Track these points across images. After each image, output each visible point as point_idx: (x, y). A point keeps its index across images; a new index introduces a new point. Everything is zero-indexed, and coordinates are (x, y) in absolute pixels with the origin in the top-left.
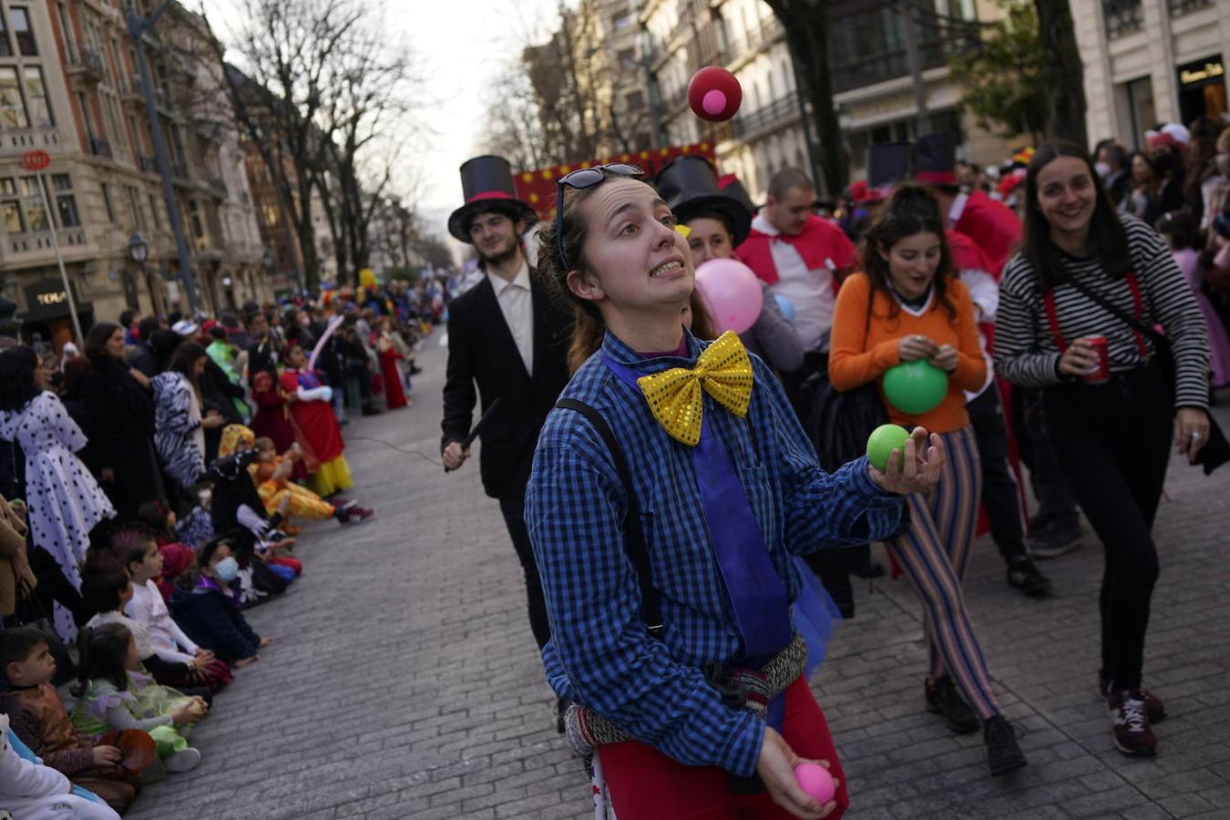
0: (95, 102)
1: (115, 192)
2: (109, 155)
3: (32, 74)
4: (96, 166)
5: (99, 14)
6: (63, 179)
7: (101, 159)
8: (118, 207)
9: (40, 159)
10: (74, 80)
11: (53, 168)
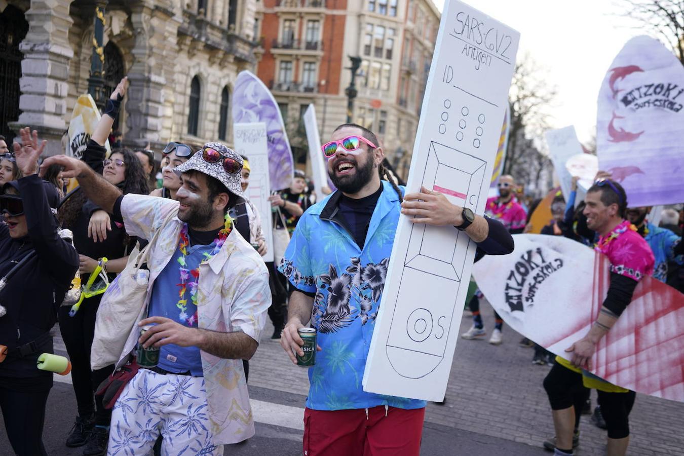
0: (408, 83)
1: (403, 123)
2: (406, 106)
3: (386, 67)
4: (399, 110)
5: (421, 44)
6: (384, 113)
7: (402, 108)
8: (403, 129)
9: (378, 103)
10: (403, 72)
11: (383, 108)
